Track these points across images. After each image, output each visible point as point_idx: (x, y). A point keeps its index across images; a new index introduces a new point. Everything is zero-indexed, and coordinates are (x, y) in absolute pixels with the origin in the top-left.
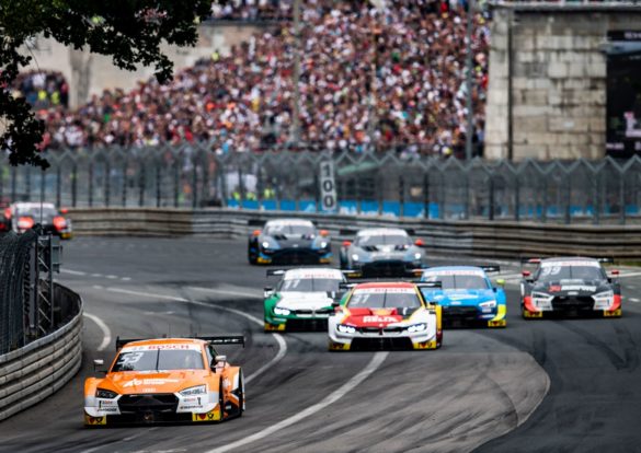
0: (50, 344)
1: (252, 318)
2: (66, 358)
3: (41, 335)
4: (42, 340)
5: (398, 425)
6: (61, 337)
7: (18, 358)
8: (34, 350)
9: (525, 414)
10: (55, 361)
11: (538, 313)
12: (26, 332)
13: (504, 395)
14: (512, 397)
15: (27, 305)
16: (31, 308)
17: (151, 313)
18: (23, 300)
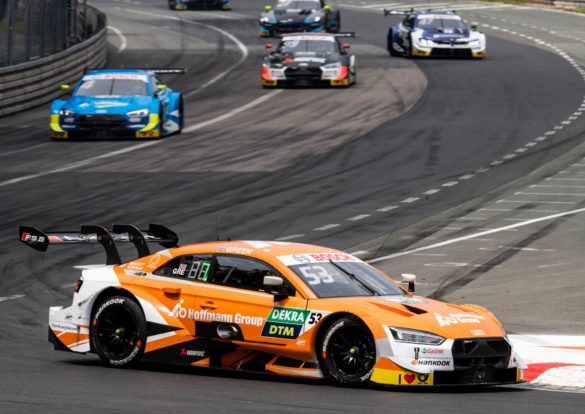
0: (84, 48)
1: (225, 33)
2: (96, 58)
3: (78, 42)
4: (79, 45)
6: (92, 43)
7: (63, 58)
8: (74, 52)
9: (409, 104)
10: (88, 60)
11: (272, 82)
12: (68, 39)
13: (396, 90)
14: (401, 92)
15: (69, 21)
16: (72, 23)
17: (153, 27)
18: (67, 18)
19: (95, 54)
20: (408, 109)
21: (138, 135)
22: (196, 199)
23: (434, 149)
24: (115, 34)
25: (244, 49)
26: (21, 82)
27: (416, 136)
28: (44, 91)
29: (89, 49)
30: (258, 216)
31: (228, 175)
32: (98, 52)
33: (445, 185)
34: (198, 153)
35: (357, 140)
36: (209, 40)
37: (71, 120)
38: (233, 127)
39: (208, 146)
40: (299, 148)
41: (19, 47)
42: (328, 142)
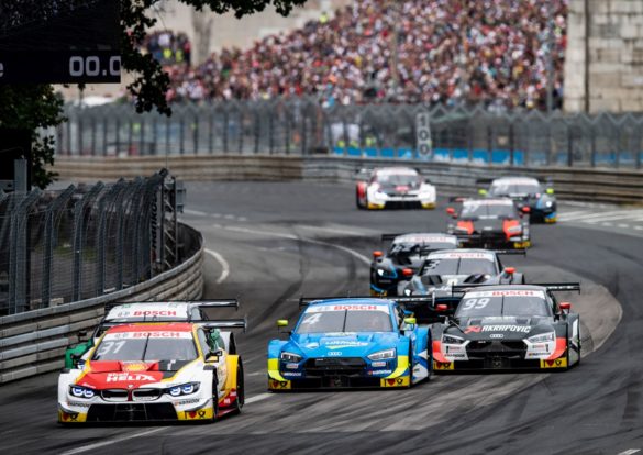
0: (174, 277)
1: (356, 254)
2: (190, 289)
6: (185, 270)
9: (600, 340)
10: (179, 292)
12: (153, 266)
15: (154, 242)
16: (158, 245)
17: (264, 249)
18: (151, 238)
19: (189, 284)
20: (597, 347)
21: (383, 383)
23: (633, 397)
24: (213, 259)
29: (181, 278)
32: (192, 282)
36: (335, 264)
37: (295, 366)
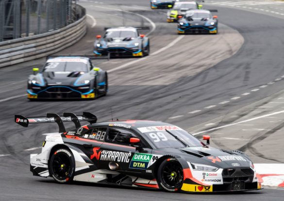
0: (75, 25)
2: (81, 30)
3: (72, 22)
4: (73, 24)
5: (192, 55)
6: (79, 23)
7: (65, 30)
9: (235, 51)
10: (78, 31)
12: (67, 21)
13: (228, 44)
14: (231, 45)
15: (68, 12)
16: (69, 13)
17: (110, 15)
18: (66, 10)
20: (235, 53)
22: (130, 99)
23: (247, 73)
24: (90, 18)
25: (154, 25)
26: (44, 42)
27: (238, 66)
28: (56, 47)
29: (78, 26)
30: (160, 107)
31: (145, 87)
32: (82, 28)
33: (253, 91)
34: (131, 76)
35: (209, 69)
36: (136, 21)
38: (148, 63)
39: (136, 72)
40: (180, 73)
41: (43, 26)
42: (195, 70)
